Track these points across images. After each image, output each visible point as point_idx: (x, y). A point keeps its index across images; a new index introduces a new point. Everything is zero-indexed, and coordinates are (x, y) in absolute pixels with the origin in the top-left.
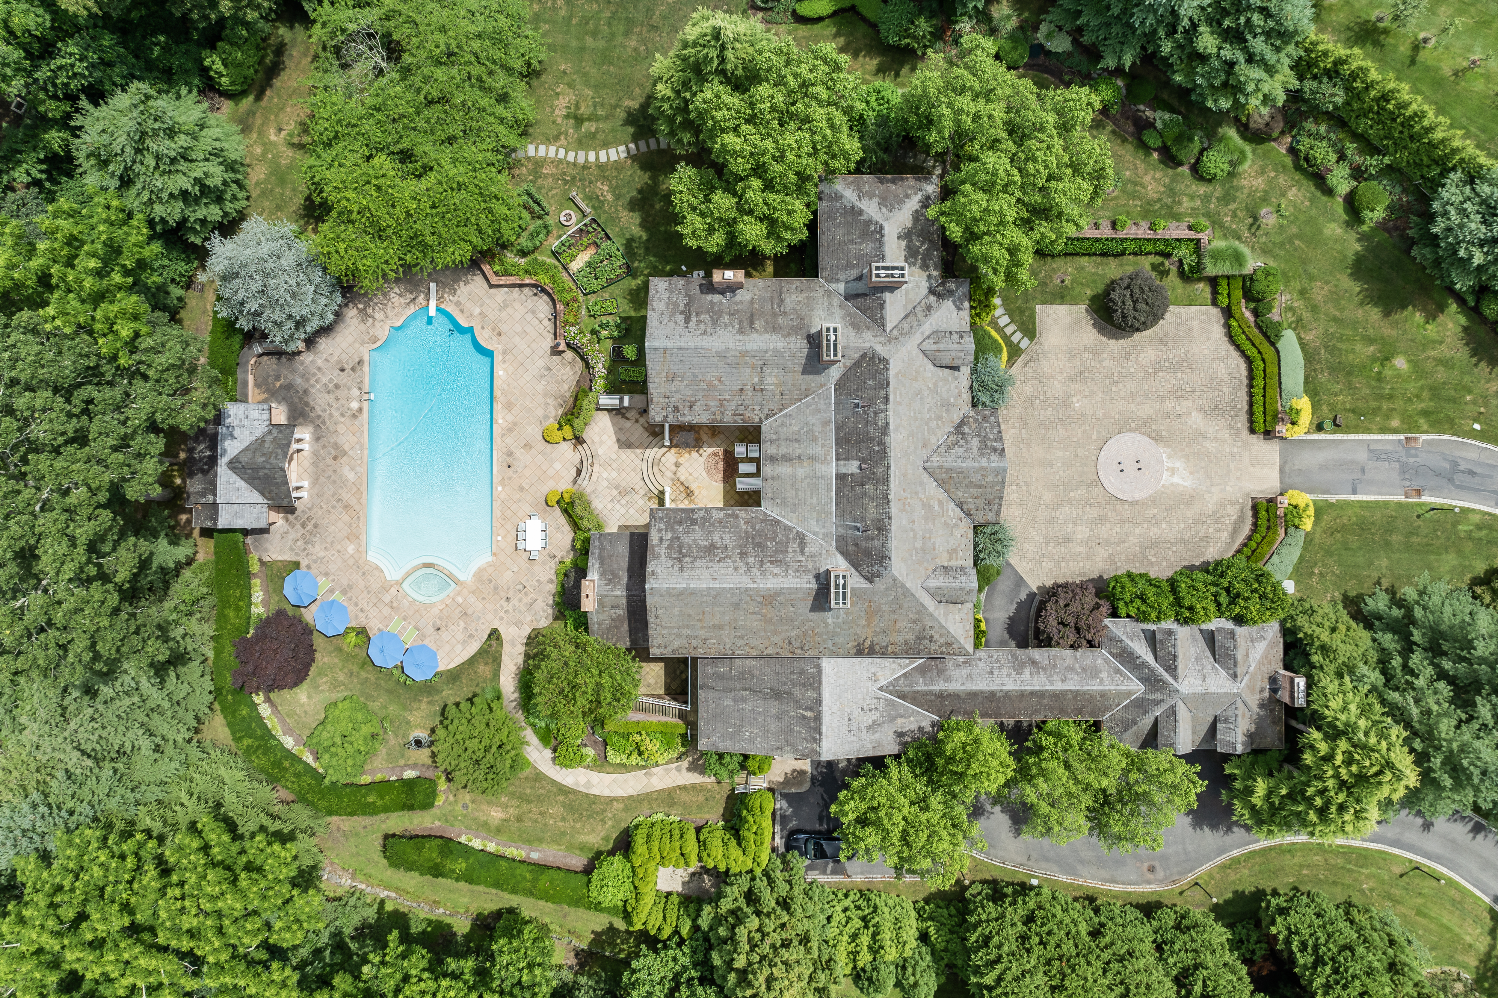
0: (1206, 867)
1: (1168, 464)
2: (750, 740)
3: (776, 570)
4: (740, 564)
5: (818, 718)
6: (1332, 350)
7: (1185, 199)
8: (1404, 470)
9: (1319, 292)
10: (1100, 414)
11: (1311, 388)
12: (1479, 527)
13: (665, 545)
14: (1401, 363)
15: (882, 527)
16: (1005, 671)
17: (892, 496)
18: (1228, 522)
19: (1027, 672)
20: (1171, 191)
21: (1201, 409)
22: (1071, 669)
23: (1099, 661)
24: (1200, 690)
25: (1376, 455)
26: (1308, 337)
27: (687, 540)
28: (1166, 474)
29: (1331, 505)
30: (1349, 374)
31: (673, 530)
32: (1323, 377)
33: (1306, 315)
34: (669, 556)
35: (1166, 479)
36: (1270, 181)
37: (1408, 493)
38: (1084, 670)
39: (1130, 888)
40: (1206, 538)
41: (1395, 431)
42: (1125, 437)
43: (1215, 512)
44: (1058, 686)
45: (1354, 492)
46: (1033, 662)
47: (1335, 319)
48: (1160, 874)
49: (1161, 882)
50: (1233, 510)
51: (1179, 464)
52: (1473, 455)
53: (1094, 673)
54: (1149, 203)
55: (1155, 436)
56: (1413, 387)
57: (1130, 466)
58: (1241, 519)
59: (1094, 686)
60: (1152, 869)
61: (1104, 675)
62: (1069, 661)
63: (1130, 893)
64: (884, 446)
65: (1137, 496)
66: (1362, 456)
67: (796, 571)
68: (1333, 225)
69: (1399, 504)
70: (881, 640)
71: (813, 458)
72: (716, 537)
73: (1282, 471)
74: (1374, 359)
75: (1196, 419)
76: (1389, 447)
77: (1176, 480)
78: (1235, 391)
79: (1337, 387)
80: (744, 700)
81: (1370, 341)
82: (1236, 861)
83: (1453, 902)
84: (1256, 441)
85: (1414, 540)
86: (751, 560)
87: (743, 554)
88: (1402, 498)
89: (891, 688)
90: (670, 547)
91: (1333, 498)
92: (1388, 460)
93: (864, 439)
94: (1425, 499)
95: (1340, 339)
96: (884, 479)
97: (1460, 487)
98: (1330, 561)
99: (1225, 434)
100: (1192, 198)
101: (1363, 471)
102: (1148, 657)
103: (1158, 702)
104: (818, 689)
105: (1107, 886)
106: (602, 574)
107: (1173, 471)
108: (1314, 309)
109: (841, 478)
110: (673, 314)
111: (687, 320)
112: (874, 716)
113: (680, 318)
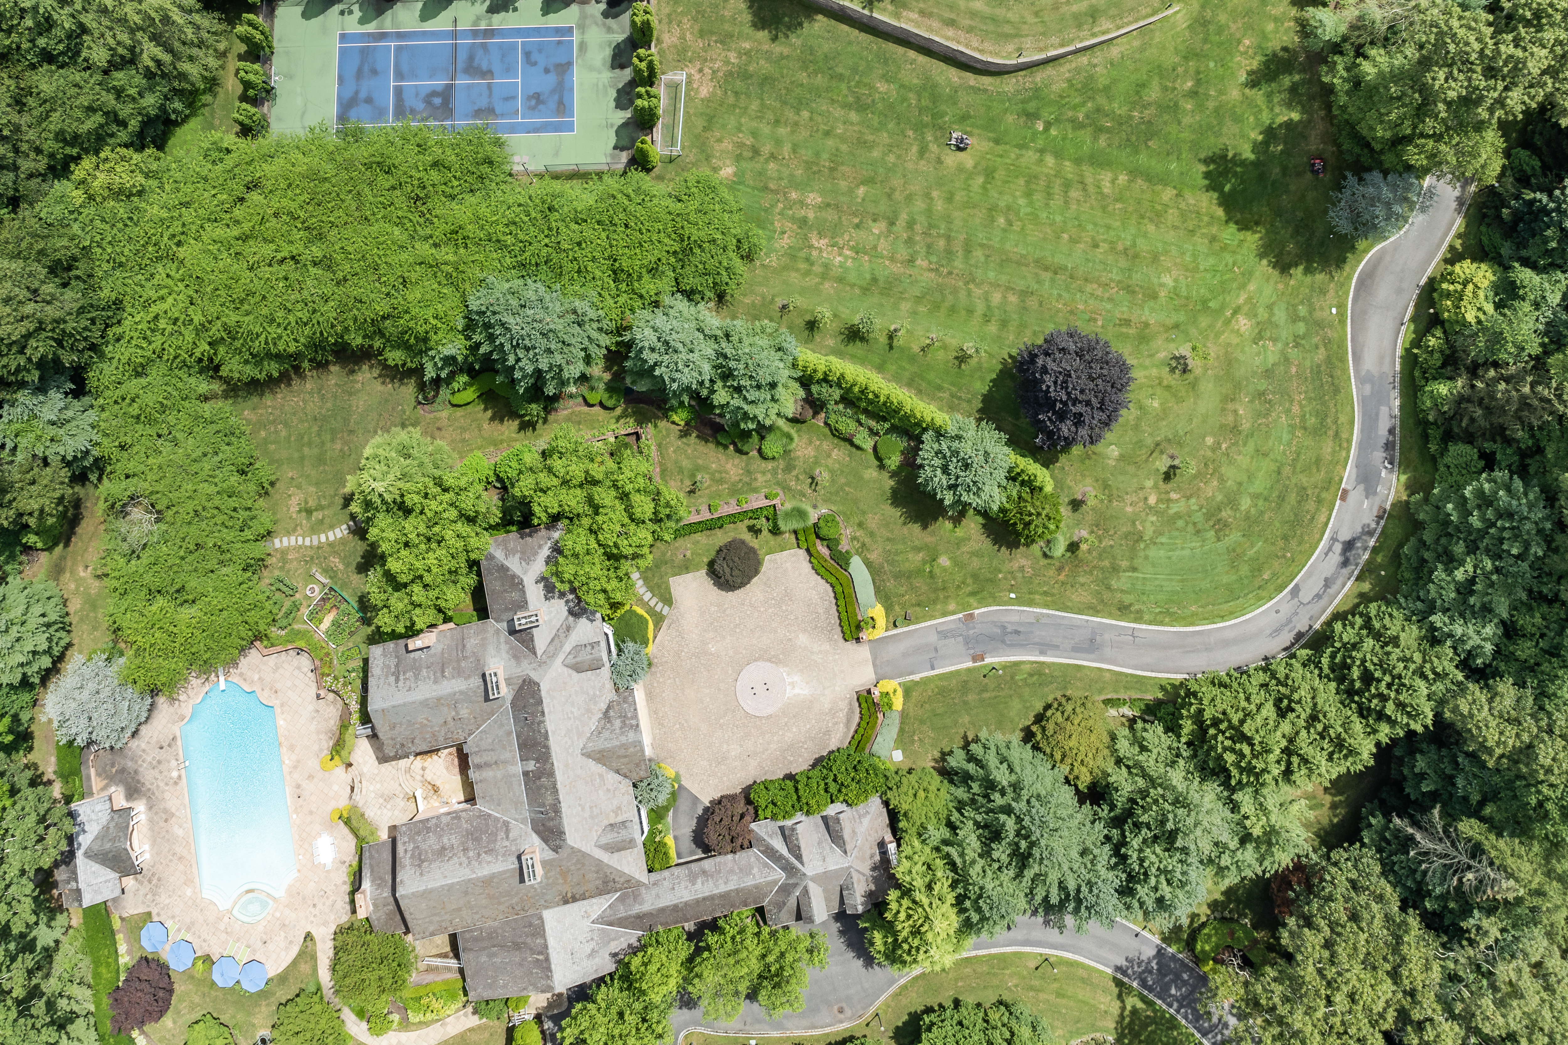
0: (882, 998)
1: (788, 680)
2: (505, 986)
3: (490, 858)
4: (463, 859)
5: (547, 959)
6: (892, 563)
7: (759, 476)
8: (967, 641)
9: (872, 522)
10: (731, 653)
11: (883, 595)
12: (1031, 675)
13: (408, 856)
14: (944, 561)
15: (556, 810)
16: (683, 885)
17: (559, 785)
18: (842, 716)
19: (699, 881)
20: (749, 472)
21: (805, 631)
22: (731, 871)
23: (753, 859)
24: (821, 870)
25: (944, 635)
26: (873, 556)
27: (424, 847)
28: (788, 688)
29: (916, 683)
30: (909, 577)
31: (414, 841)
32: (891, 584)
33: (867, 540)
34: (412, 865)
35: (790, 692)
36: (817, 448)
37: (974, 659)
38: (741, 870)
39: (828, 1030)
40: (828, 732)
41: (953, 613)
42: (752, 667)
43: (830, 710)
44: (722, 888)
45: (933, 668)
46: (704, 872)
47: (888, 539)
48: (848, 1012)
49: (850, 1019)
50: (843, 705)
51: (796, 678)
52: (1015, 618)
53: (746, 871)
54: (733, 485)
55: (775, 660)
56: (958, 578)
57: (760, 689)
58: (851, 710)
59: (749, 882)
60: (841, 1011)
61: (755, 871)
62: (730, 865)
63: (828, 1034)
64: (548, 748)
65: (770, 711)
66: (933, 638)
67: (504, 855)
68: (870, 471)
69: (969, 670)
70: (579, 890)
71: (504, 762)
72: (445, 840)
73: (874, 665)
74: (924, 562)
75: (803, 639)
76: (953, 626)
77: (797, 691)
78: (827, 611)
79: (902, 590)
80: (494, 955)
81: (918, 549)
82: (904, 987)
83: (1083, 980)
84: (851, 646)
85: (986, 695)
86: (471, 854)
87: (465, 850)
88: (970, 664)
89: (602, 920)
90: (412, 856)
91: (917, 677)
92: (954, 636)
93: (535, 744)
94: (988, 660)
95: (897, 553)
96: (551, 773)
97: (1011, 646)
98: (925, 728)
99: (826, 646)
100: (764, 473)
101: (936, 650)
102: (783, 850)
103: (795, 885)
104: (543, 936)
105: (810, 1033)
106: (373, 881)
107: (793, 685)
108: (872, 534)
109: (526, 774)
110: (387, 676)
111: (397, 680)
112: (592, 944)
113: (392, 679)
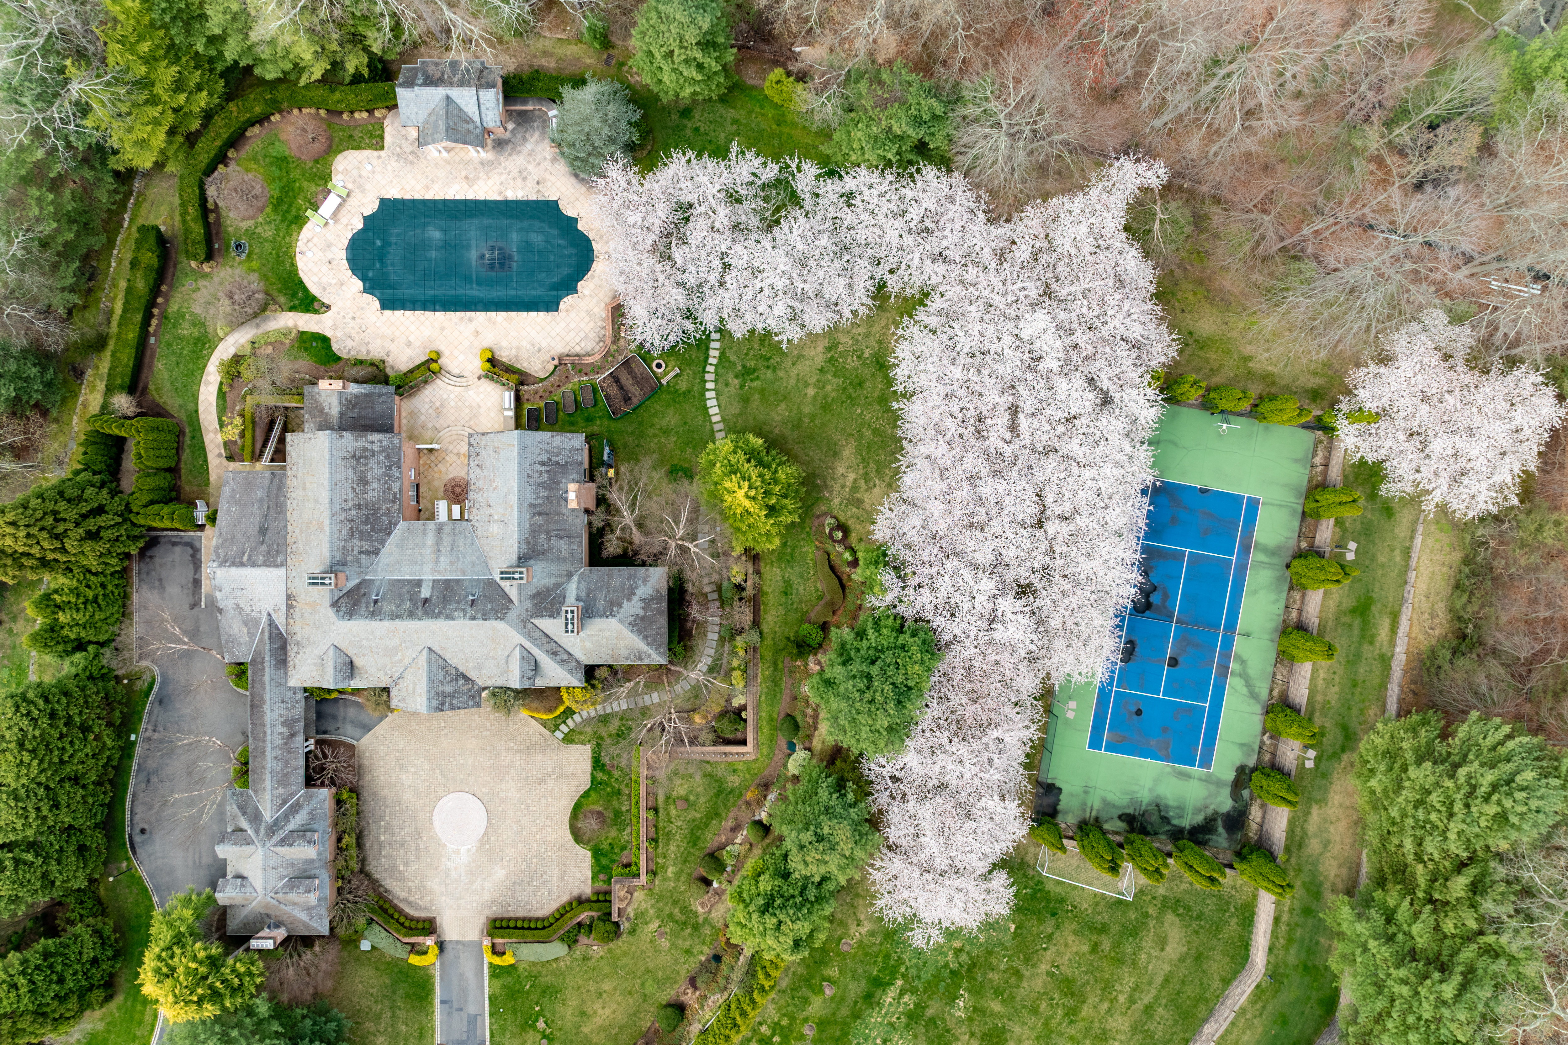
0: (145, 876)
1: (464, 850)
2: (229, 512)
3: (344, 532)
4: (350, 504)
5: (243, 565)
10: (503, 795)
13: (367, 445)
15: (374, 614)
16: (284, 712)
17: (397, 622)
18: (418, 899)
19: (284, 730)
21: (508, 878)
22: (287, 764)
23: (294, 788)
24: (266, 863)
25: (473, 1020)
27: (372, 462)
28: (455, 848)
29: (431, 983)
31: (381, 452)
34: (357, 448)
35: (451, 848)
38: (287, 775)
40: (403, 880)
41: (492, 1036)
42: (483, 815)
43: (424, 887)
44: (269, 754)
45: (442, 1002)
46: (292, 735)
48: (140, 838)
49: (133, 838)
50: (426, 902)
51: (464, 858)
53: (283, 781)
55: (484, 839)
58: (418, 908)
59: (271, 782)
60: (143, 831)
61: (280, 790)
62: (292, 763)
64: (437, 616)
65: (437, 824)
66: (472, 1009)
67: (344, 547)
70: (297, 614)
71: (437, 561)
72: (375, 485)
73: (458, 942)
75: (499, 873)
76: (479, 1032)
77: (451, 856)
78: (524, 909)
80: (260, 507)
84: (482, 922)
86: (354, 512)
87: (359, 507)
89: (270, 624)
90: (365, 449)
91: (437, 984)
92: (468, 1031)
93: (445, 600)
96: (411, 615)
99: (487, 897)
101: (460, 1010)
102: (294, 826)
103: (257, 832)
104: (264, 565)
105: (129, 795)
106: (356, 396)
107: (457, 853)
109: (419, 583)
110: (547, 452)
111: (543, 464)
112: (247, 610)
113: (544, 458)
